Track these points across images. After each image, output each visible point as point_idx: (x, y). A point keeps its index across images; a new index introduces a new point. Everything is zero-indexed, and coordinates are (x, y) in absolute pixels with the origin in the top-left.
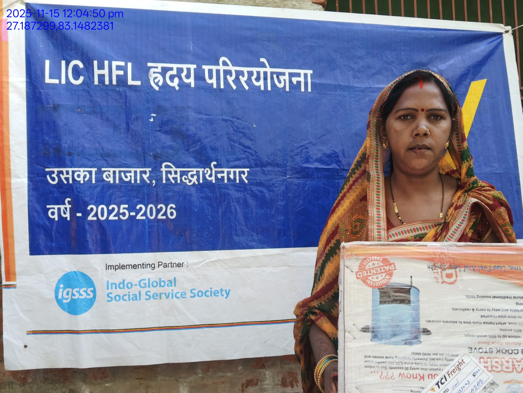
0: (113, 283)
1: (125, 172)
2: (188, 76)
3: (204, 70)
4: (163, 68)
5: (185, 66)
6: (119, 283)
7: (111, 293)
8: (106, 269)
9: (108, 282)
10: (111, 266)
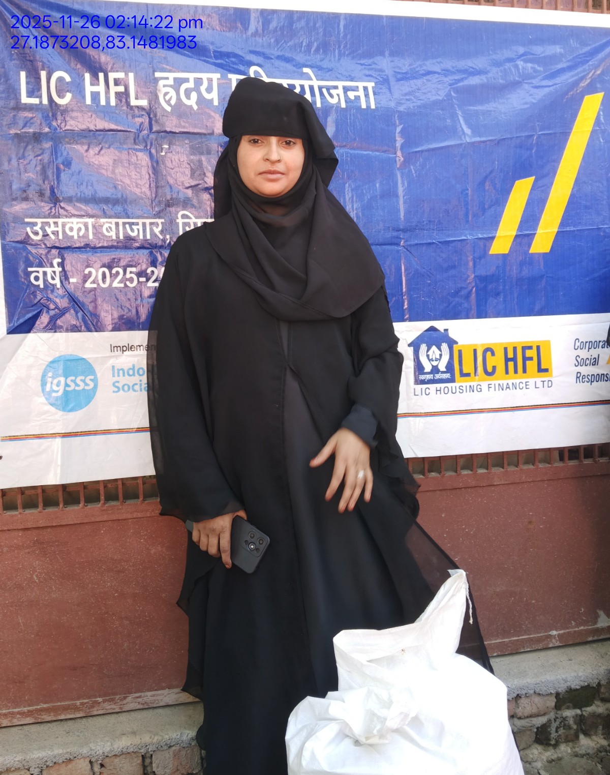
0: (120, 368)
1: (131, 224)
2: (209, 90)
3: (230, 80)
4: (175, 79)
5: (204, 76)
6: (127, 368)
7: (118, 382)
8: (111, 351)
9: (113, 367)
10: (117, 347)
